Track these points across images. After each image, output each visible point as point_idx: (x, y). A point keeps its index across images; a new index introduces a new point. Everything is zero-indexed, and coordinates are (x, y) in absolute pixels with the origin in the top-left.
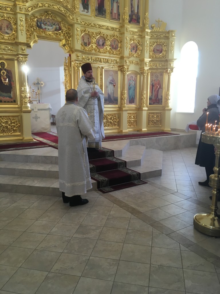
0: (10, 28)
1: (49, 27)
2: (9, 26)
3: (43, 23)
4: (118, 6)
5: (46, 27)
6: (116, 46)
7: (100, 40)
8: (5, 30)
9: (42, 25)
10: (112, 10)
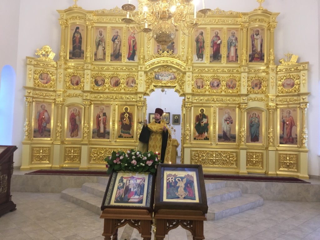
0: (134, 82)
1: (165, 78)
2: (134, 81)
3: (160, 75)
4: (236, 50)
5: (163, 78)
6: (233, 85)
7: (214, 82)
8: (130, 84)
9: (160, 77)
10: (229, 54)
